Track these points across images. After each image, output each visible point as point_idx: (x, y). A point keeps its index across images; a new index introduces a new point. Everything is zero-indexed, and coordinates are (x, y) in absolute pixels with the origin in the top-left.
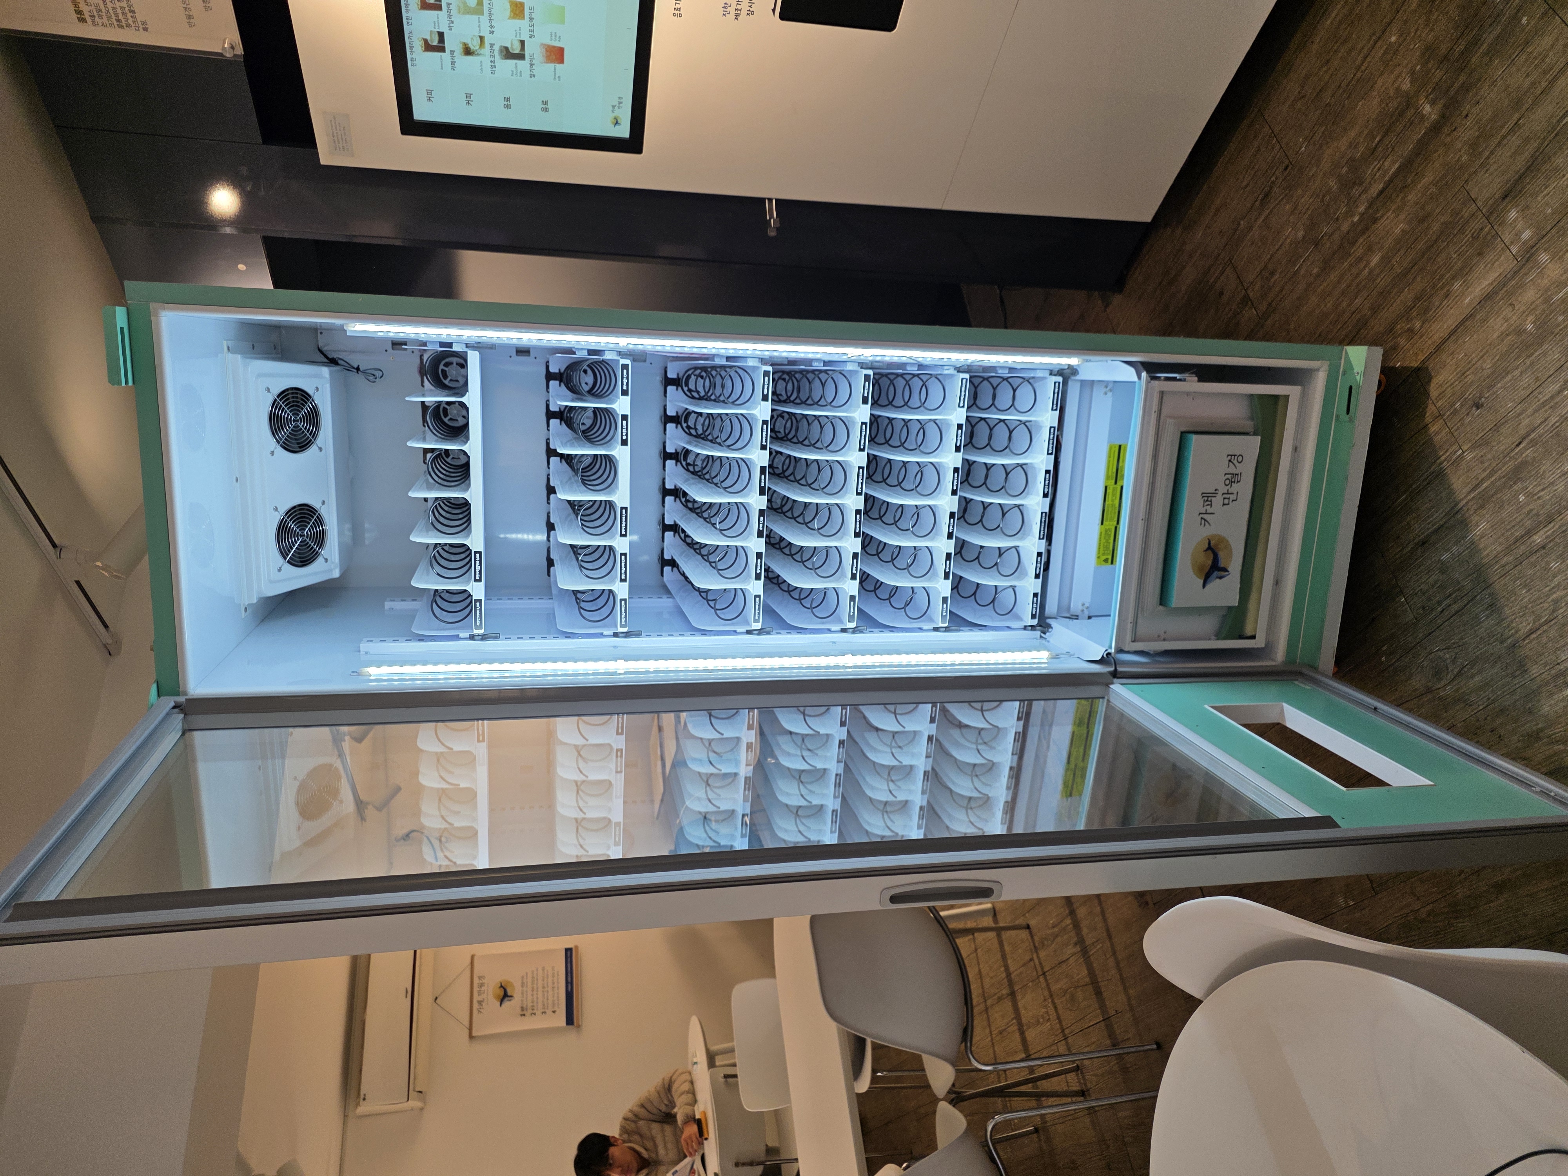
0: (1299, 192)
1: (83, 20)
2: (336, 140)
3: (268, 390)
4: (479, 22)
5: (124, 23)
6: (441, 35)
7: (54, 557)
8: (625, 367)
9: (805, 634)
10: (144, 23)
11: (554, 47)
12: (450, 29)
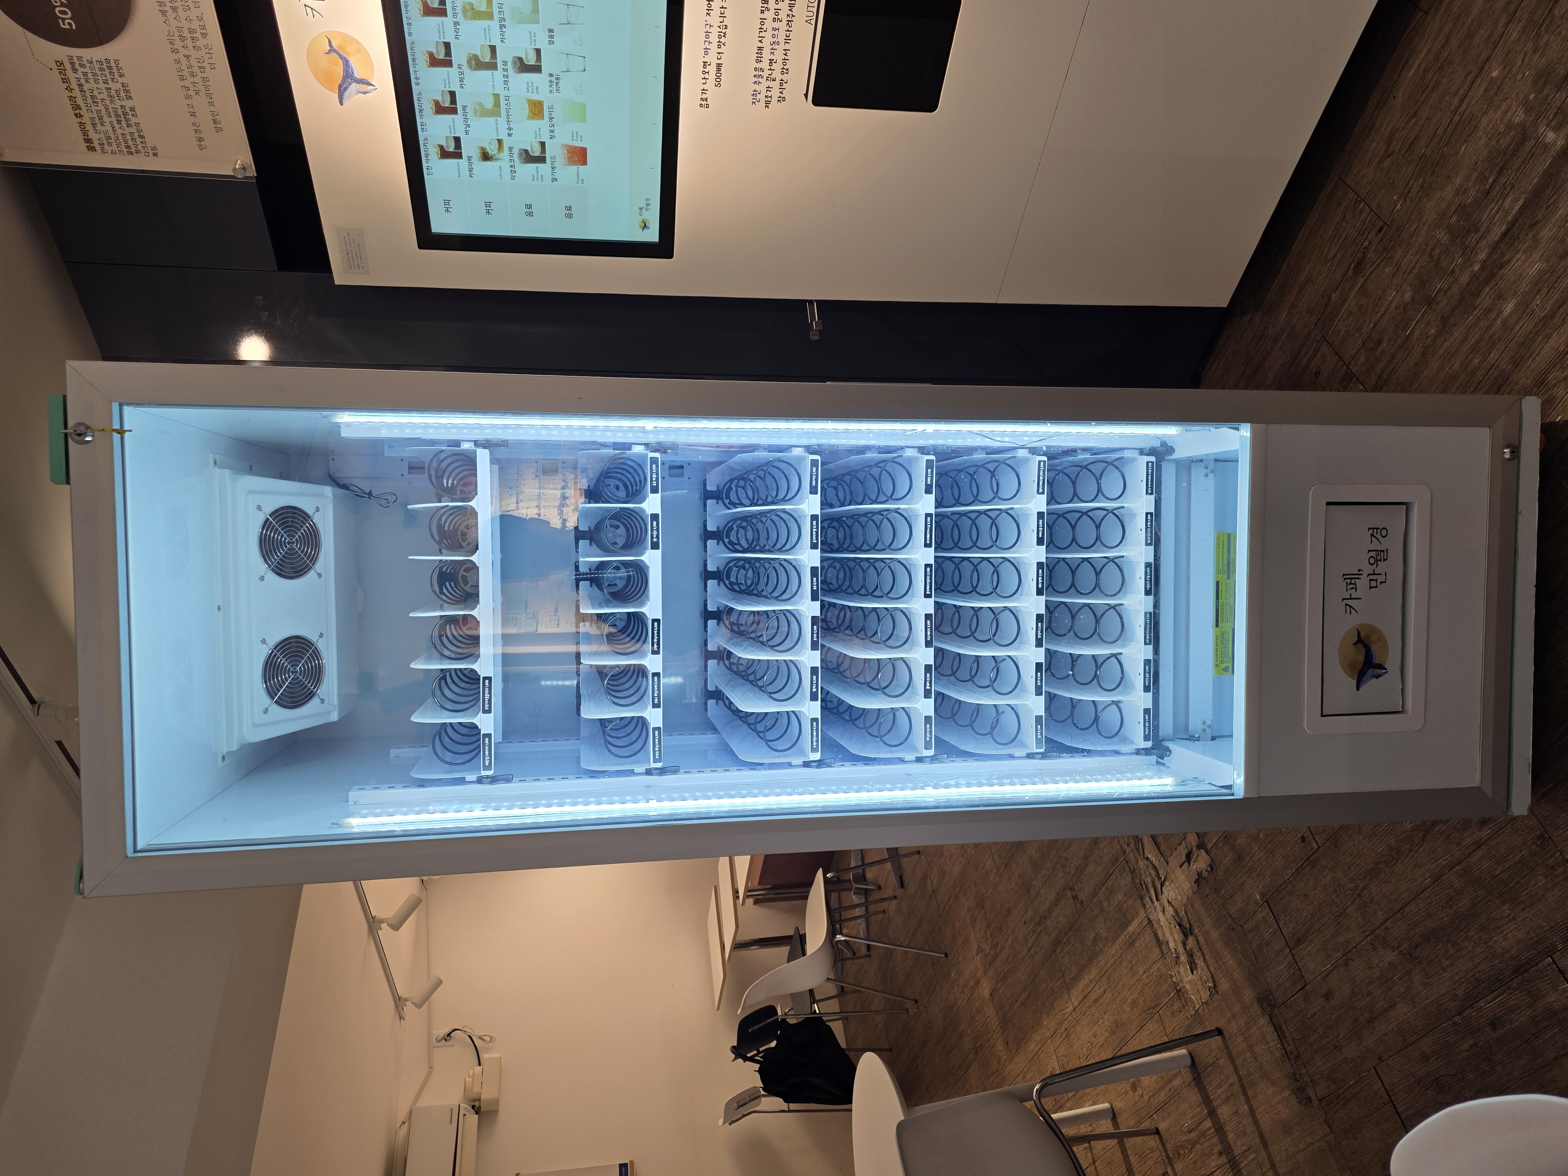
0: (1400, 251)
1: (92, 149)
2: (351, 258)
3: (259, 508)
4: (497, 124)
5: (133, 150)
6: (457, 140)
7: (31, 714)
8: (654, 461)
9: (873, 765)
10: (153, 148)
11: (576, 147)
12: (467, 133)
